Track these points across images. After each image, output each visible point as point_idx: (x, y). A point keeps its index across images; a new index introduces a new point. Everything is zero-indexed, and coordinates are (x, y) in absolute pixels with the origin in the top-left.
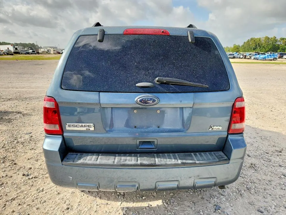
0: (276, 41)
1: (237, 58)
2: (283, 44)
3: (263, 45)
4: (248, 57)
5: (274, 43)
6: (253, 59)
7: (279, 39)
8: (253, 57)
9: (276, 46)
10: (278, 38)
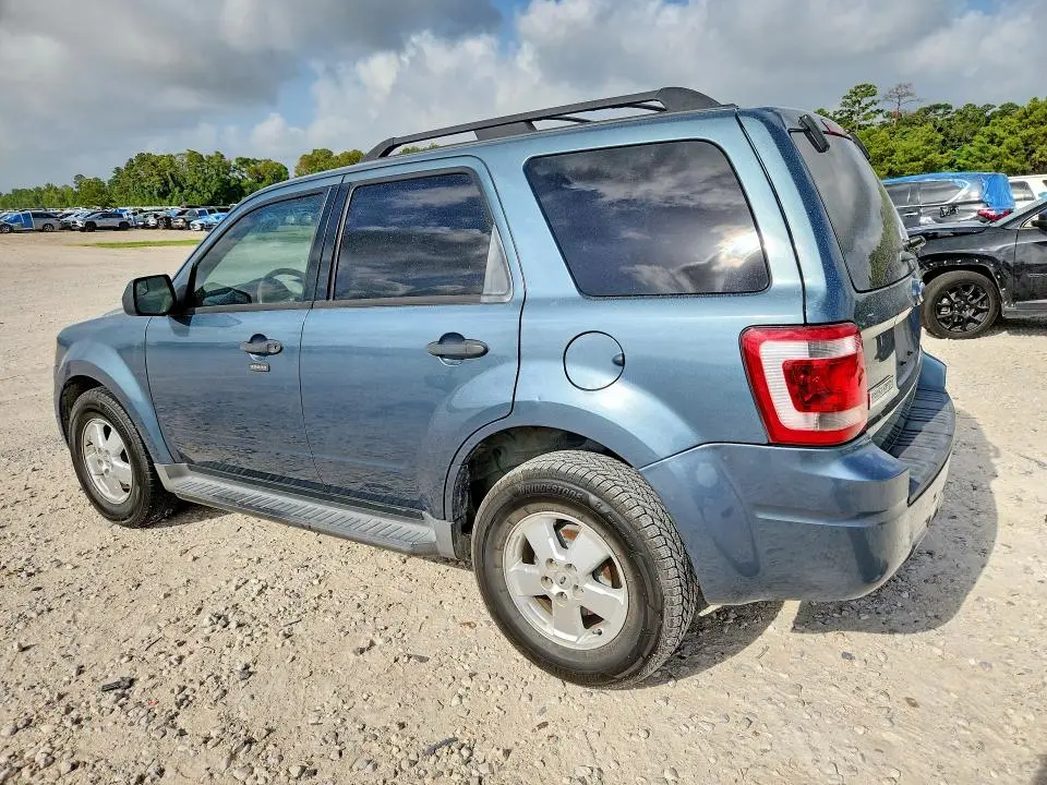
0: (227, 167)
1: (137, 227)
2: (250, 179)
3: (190, 182)
4: (180, 222)
5: (223, 176)
6: (198, 227)
7: (234, 163)
8: (197, 222)
9: (233, 183)
10: (231, 158)
